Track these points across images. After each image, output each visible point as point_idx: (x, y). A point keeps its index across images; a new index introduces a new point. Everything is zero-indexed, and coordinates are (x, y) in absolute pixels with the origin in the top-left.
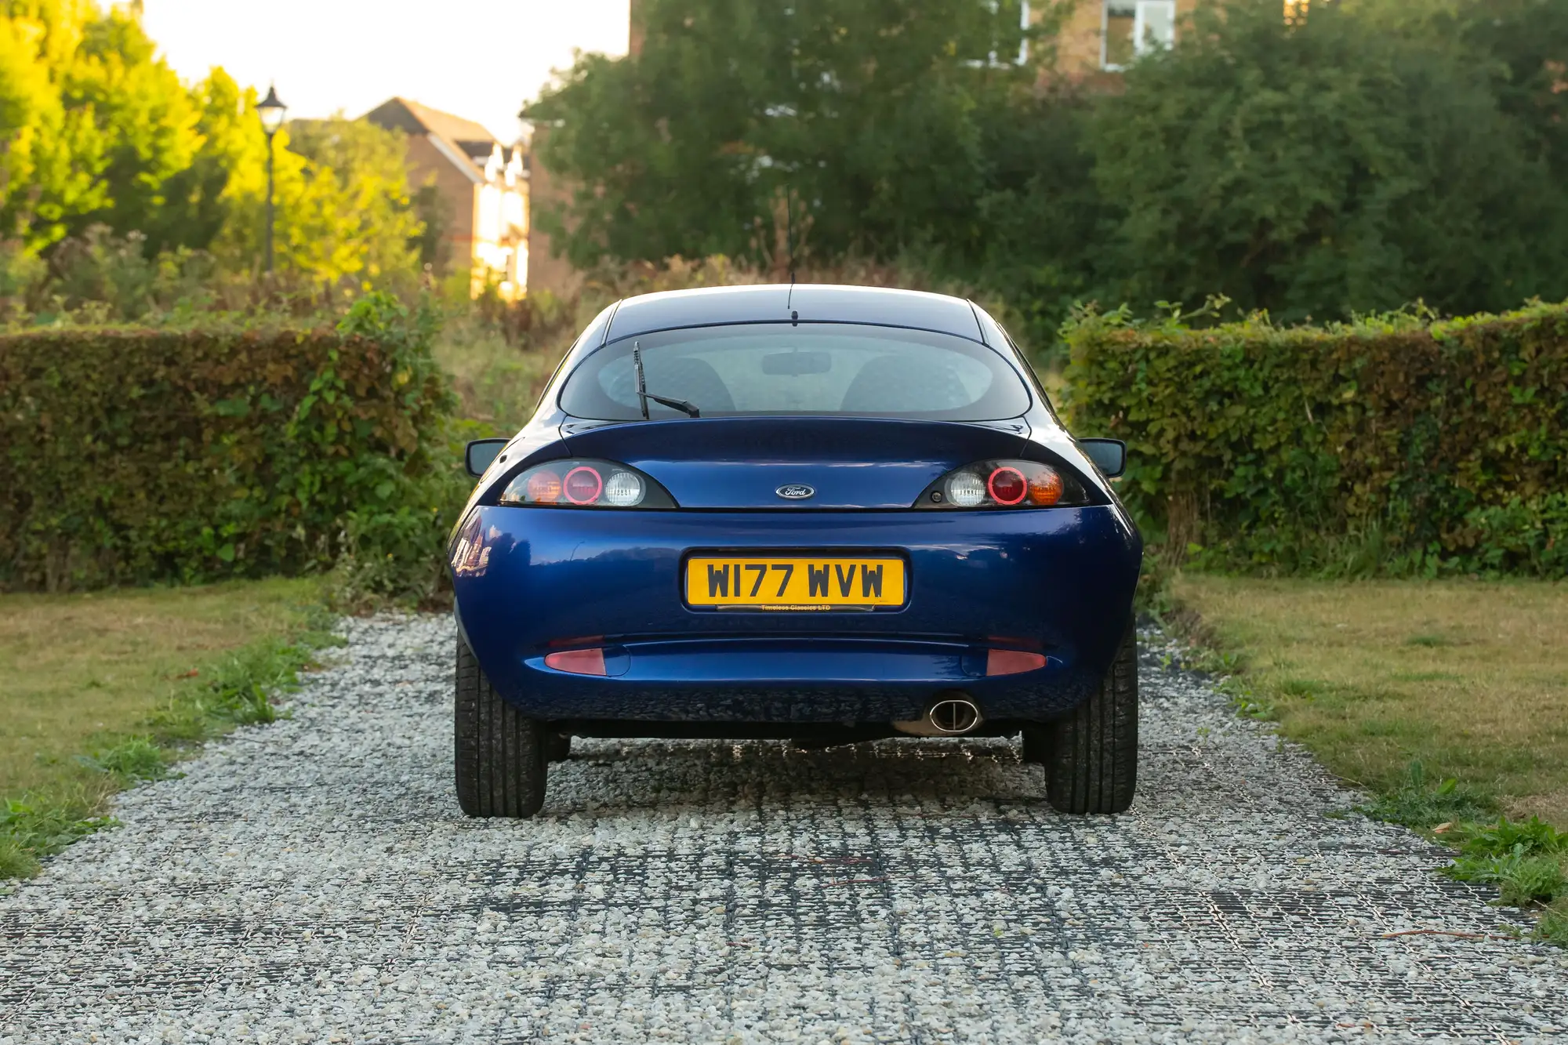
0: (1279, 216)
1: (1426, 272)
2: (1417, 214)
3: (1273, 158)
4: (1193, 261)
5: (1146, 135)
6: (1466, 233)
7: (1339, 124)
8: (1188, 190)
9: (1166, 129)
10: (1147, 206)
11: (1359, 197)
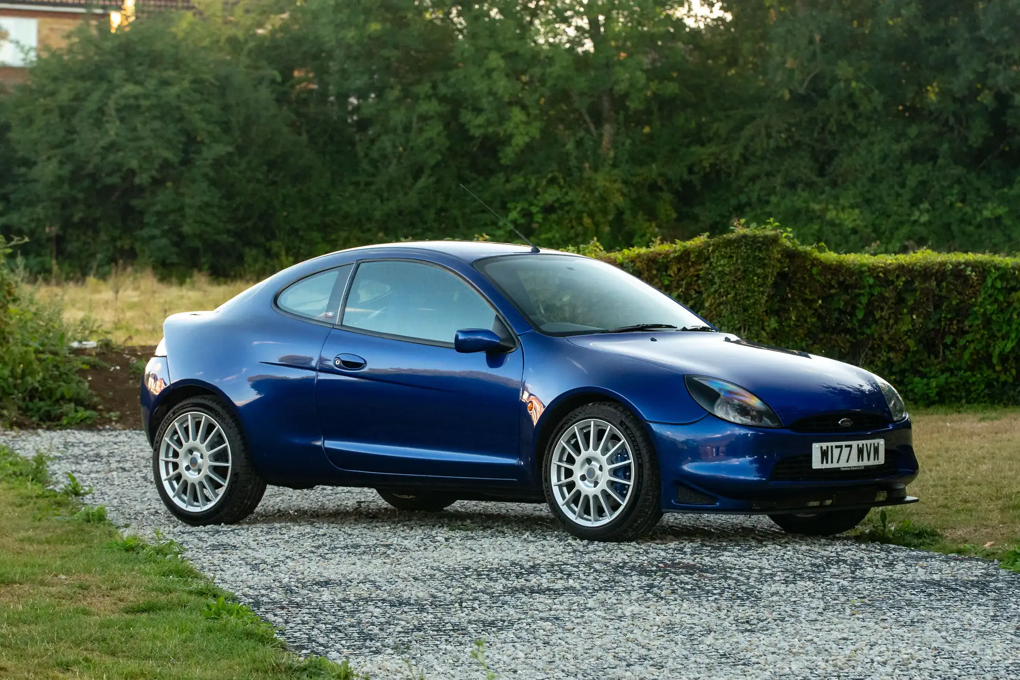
0: (140, 167)
1: (234, 206)
2: (227, 168)
3: (134, 129)
4: (80, 196)
5: (46, 111)
6: (258, 181)
7: (178, 108)
8: (78, 148)
9: (61, 108)
10: (49, 158)
11: (192, 156)
